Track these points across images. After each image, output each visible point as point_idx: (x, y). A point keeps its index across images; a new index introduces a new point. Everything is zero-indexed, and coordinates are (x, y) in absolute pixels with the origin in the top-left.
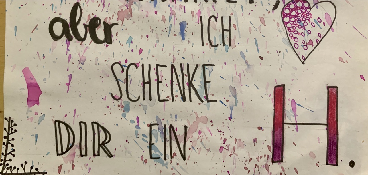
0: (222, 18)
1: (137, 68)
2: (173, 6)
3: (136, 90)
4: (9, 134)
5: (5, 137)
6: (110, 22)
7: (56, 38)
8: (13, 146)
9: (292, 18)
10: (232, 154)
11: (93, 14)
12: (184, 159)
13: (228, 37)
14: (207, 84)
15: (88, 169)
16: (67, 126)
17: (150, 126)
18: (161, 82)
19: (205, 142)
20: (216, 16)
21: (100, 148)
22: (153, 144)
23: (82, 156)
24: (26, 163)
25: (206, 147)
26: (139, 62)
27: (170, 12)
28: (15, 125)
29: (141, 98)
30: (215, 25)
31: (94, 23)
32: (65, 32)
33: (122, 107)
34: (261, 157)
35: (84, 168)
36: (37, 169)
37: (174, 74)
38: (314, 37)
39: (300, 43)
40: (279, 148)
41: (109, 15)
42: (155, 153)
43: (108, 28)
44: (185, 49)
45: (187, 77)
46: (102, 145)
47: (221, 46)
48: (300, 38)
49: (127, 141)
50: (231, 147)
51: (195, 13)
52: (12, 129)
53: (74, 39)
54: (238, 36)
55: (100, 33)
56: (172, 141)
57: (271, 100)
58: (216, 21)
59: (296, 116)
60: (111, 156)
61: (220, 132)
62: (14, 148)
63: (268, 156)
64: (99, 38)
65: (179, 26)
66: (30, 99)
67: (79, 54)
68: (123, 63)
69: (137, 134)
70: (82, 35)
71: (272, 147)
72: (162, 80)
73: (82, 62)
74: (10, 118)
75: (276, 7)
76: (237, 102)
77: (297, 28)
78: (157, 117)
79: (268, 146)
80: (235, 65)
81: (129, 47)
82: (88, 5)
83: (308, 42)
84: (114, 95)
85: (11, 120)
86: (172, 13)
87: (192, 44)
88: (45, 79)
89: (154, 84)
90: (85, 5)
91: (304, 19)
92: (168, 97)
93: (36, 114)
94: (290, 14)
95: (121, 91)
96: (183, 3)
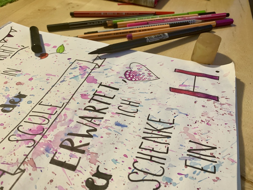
0: (121, 103)
1: (137, 162)
2: (102, 126)
3: (155, 168)
6: (95, 171)
9: (133, 78)
11: (83, 183)
12: (216, 148)
13: (134, 103)
14: (161, 121)
17: (186, 166)
18: (153, 148)
19: (203, 132)
20: (119, 106)
22: (202, 168)
26: (134, 159)
27: (105, 129)
29: (162, 165)
30: (124, 107)
31: (90, 184)
33: (167, 183)
34: (215, 105)
37: (149, 138)
38: (146, 72)
40: (208, 96)
41: (89, 170)
42: (210, 169)
43: (98, 174)
44: (134, 127)
45: (154, 131)
47: (138, 108)
48: (145, 77)
49: (198, 189)
50: (207, 119)
51: (113, 115)
54: (135, 99)
55: (100, 182)
56: (200, 153)
58: (122, 106)
59: (189, 86)
61: (196, 122)
63: (214, 102)
64: (104, 184)
65: (117, 126)
68: (130, 171)
69: (193, 178)
71: (208, 99)
72: (152, 147)
75: (125, 81)
76: (176, 109)
77: (140, 77)
78: (180, 159)
79: (207, 101)
80: (152, 104)
81: (119, 163)
82: (74, 184)
83: (148, 75)
84: (155, 187)
86: (107, 128)
87: (132, 123)
89: (153, 154)
91: (136, 74)
92: (166, 147)
95: (153, 180)
96: (103, 120)
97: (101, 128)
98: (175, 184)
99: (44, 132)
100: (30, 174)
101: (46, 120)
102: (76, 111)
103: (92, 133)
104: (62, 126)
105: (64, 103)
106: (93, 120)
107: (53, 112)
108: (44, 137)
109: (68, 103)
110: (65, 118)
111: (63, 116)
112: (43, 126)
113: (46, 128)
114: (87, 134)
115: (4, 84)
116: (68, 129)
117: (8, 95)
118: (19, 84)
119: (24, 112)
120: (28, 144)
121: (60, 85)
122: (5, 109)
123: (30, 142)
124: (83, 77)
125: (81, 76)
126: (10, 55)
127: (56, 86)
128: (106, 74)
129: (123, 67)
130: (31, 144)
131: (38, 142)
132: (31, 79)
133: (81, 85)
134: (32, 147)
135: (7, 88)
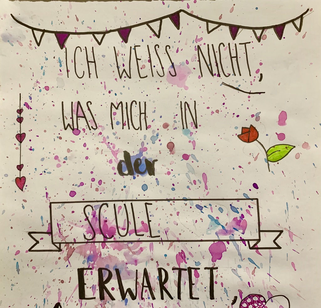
2: (142, 304)
75: (234, 302)
82: (67, 305)
96: (151, 301)
97: (139, 304)
99: (109, 240)
100: (59, 258)
101: (126, 230)
102: (152, 260)
103: (128, 296)
104: (124, 255)
105: (159, 236)
106: (147, 289)
107: (140, 231)
108: (104, 243)
109: (161, 242)
110: (137, 252)
111: (139, 248)
112: (117, 233)
113: (114, 238)
114: (125, 291)
115: (162, 126)
116: (124, 265)
117: (146, 149)
118: (171, 146)
119: (127, 192)
120: (87, 233)
121: (191, 207)
122: (124, 165)
123: (91, 233)
124: (220, 233)
125: (219, 230)
126: (230, 75)
127: (186, 204)
128: (240, 266)
129: (269, 286)
130: (89, 236)
131: (94, 242)
132: (186, 157)
133: (202, 241)
134: (86, 241)
135: (157, 135)
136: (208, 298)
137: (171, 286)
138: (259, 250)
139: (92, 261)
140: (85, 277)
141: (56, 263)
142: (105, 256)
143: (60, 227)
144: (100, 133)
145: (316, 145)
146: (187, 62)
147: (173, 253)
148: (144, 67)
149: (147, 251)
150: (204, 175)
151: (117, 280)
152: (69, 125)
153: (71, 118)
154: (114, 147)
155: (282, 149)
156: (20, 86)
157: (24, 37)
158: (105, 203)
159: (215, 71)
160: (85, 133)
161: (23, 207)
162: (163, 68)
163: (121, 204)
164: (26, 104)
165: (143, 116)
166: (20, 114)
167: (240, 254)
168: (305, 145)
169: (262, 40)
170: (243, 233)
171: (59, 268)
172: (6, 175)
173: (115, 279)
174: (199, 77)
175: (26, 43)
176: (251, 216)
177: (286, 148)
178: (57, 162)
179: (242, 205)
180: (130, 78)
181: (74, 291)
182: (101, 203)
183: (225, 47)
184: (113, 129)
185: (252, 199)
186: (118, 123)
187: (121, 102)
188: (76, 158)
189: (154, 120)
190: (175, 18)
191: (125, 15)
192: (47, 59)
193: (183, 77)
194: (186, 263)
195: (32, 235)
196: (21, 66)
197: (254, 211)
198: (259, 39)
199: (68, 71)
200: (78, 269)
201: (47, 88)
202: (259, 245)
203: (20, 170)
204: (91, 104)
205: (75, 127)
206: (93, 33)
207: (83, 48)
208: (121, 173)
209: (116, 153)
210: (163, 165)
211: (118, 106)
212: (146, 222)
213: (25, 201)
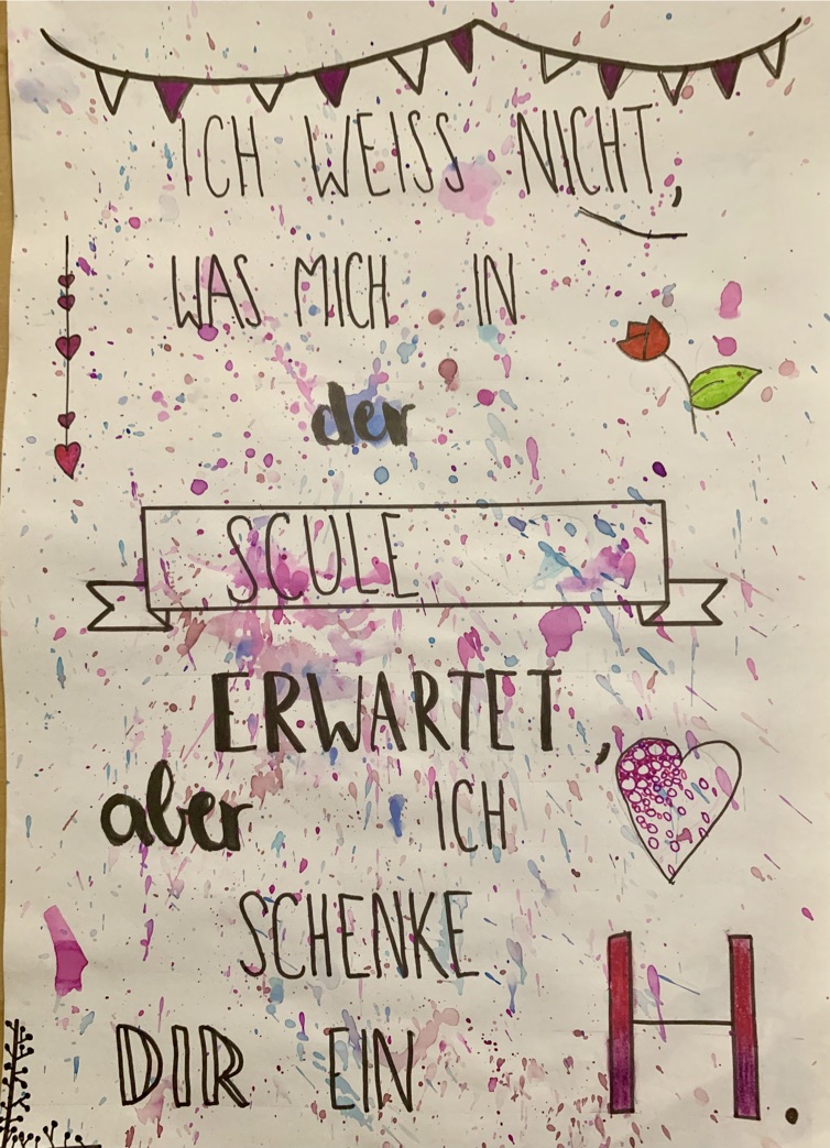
0: (484, 784)
1: (296, 904)
2: (372, 761)
3: (295, 953)
4: (15, 1059)
5: (7, 1066)
6: (234, 802)
7: (117, 840)
8: (24, 1085)
9: (640, 780)
10: (516, 1096)
11: (197, 786)
12: (410, 1109)
13: (499, 827)
14: (457, 936)
15: (192, 1136)
16: (144, 1037)
17: (331, 1032)
18: (351, 934)
19: (456, 1068)
20: (471, 781)
21: (220, 1086)
22: (338, 1074)
23: (178, 1105)
24: (55, 1124)
25: (457, 1079)
26: (301, 891)
27: (366, 774)
28: (29, 1037)
29: (309, 970)
30: (469, 802)
31: (199, 806)
32: (138, 826)
33: (267, 990)
34: (585, 1100)
35: (184, 1132)
36: (78, 1138)
37: (380, 915)
38: (693, 821)
39: (661, 836)
40: (625, 1078)
41: (233, 786)
42: (343, 1095)
43: (230, 815)
44: (404, 858)
45: (410, 922)
46: (223, 1079)
47: (483, 848)
48: (663, 825)
49: (279, 1068)
50: (515, 1079)
51: (423, 776)
52: (22, 1047)
53: (158, 842)
54: (520, 826)
55: (214, 827)
56: (381, 1067)
57: (601, 968)
58: (471, 792)
59: (659, 1003)
60: (243, 1104)
61: (489, 1043)
62: (26, 1091)
63: (600, 1099)
64: (212, 839)
65: (389, 805)
66: (60, 977)
67: (169, 876)
68: (265, 893)
69: (301, 1052)
70: (175, 833)
71: (608, 1078)
72: (353, 928)
73: (175, 892)
74: (17, 1021)
75: (602, 757)
76: (524, 974)
77: (653, 802)
78: (344, 1012)
79: (600, 1074)
80: (518, 892)
81: (278, 856)
82: (185, 766)
83: (680, 832)
84: (248, 965)
85: (20, 1025)
86: (372, 777)
87: (418, 846)
88: (93, 933)
89: (335, 939)
90: (181, 765)
91: (668, 783)
92: (369, 968)
93: (75, 1010)
94: (635, 772)
95: (262, 955)
96: (395, 753)
97: (364, 760)
98: (271, 1010)
99: (291, 603)
100: (166, 648)
101: (334, 580)
102: (399, 651)
103: (338, 742)
104: (330, 640)
105: (417, 594)
106: (386, 723)
107: (369, 581)
108: (278, 612)
109: (421, 609)
110: (361, 632)
111: (366, 622)
112: (311, 586)
113: (305, 599)
114: (331, 728)
115: (426, 318)
116: (328, 665)
117: (384, 378)
118: (449, 370)
119: (337, 487)
120: (237, 586)
121: (496, 524)
122: (328, 417)
123: (247, 586)
124: (567, 587)
125: (566, 579)
126: (599, 189)
127: (484, 517)
128: (616, 669)
129: (689, 718)
130: (242, 593)
131: (255, 608)
132: (486, 397)
133: (521, 604)
134: (234, 604)
135: (415, 341)
136: (536, 745)
137: (446, 717)
138: (666, 629)
139: (248, 656)
140: (232, 696)
141: (158, 660)
142: (282, 642)
143: (167, 570)
144: (269, 337)
145: (813, 367)
146: (491, 156)
147: (450, 635)
148: (380, 167)
149: (386, 630)
150: (531, 444)
151: (311, 703)
152: (189, 314)
153: (194, 297)
154: (303, 372)
155: (729, 377)
156: (66, 218)
157: (76, 91)
158: (282, 512)
159: (562, 180)
160: (230, 335)
161: (74, 518)
162: (429, 170)
163: (323, 515)
164: (82, 263)
165: (377, 292)
166: (67, 287)
167: (617, 639)
168: (788, 368)
169: (680, 99)
170: (626, 586)
171: (167, 674)
172: (32, 440)
173: (306, 699)
174: (522, 195)
175: (80, 106)
176: (647, 542)
177: (739, 374)
178: (158, 407)
179: (626, 516)
180: (345, 194)
181: (203, 731)
182: (274, 512)
183: (588, 116)
184: (300, 324)
185: (650, 503)
186: (313, 311)
187: (323, 258)
188: (206, 397)
189: (406, 301)
190: (461, 42)
191: (333, 33)
192: (135, 148)
193: (482, 194)
194: (483, 659)
195: (97, 588)
196: (68, 165)
197: (654, 532)
198: (674, 98)
199: (188, 179)
200: (214, 677)
201: (135, 223)
202: (666, 616)
203: (67, 427)
204: (245, 260)
205: (206, 320)
206: (253, 82)
207: (226, 119)
208: (322, 438)
209: (309, 386)
210: (427, 419)
211: (314, 267)
212: (385, 559)
213: (79, 503)
